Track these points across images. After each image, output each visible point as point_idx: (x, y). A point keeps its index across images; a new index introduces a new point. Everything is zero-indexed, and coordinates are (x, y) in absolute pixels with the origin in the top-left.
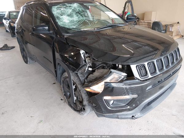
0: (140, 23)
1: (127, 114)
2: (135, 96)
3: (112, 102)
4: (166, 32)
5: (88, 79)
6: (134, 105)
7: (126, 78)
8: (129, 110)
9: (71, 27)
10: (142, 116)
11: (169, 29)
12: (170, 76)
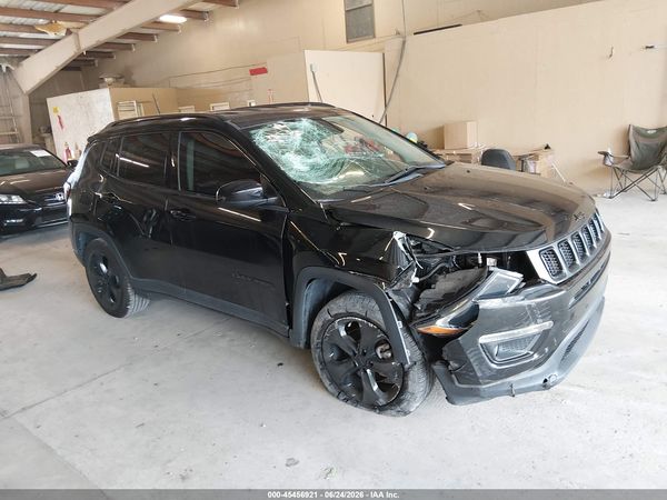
1: (530, 379)
2: (548, 324)
6: (547, 349)
7: (524, 284)
8: (537, 364)
10: (563, 378)
12: (599, 273)
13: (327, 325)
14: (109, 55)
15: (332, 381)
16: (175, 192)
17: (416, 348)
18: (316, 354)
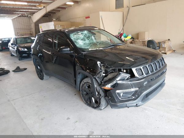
0: (136, 42)
1: (132, 103)
2: (137, 89)
3: (122, 95)
4: (159, 48)
5: (104, 80)
6: (137, 96)
7: (130, 77)
8: (134, 99)
9: (86, 48)
11: (162, 46)
12: (159, 76)
13: (83, 85)
14: (55, 13)
15: (85, 100)
16: (52, 49)
17: (103, 93)
18: (81, 92)
